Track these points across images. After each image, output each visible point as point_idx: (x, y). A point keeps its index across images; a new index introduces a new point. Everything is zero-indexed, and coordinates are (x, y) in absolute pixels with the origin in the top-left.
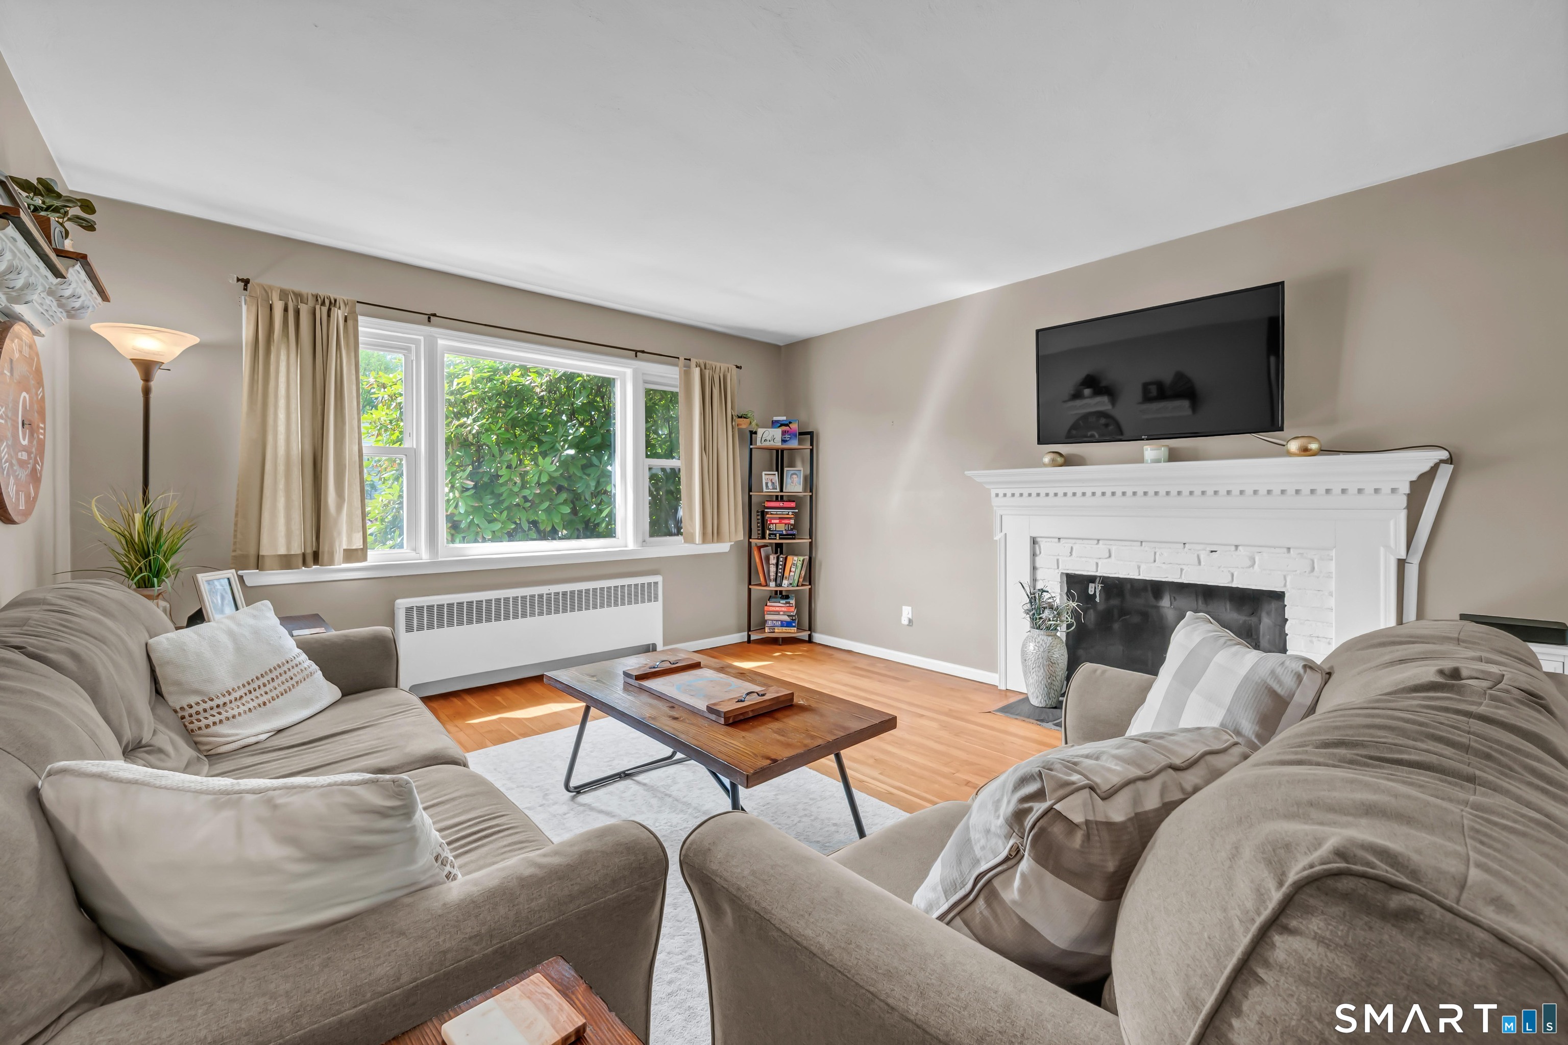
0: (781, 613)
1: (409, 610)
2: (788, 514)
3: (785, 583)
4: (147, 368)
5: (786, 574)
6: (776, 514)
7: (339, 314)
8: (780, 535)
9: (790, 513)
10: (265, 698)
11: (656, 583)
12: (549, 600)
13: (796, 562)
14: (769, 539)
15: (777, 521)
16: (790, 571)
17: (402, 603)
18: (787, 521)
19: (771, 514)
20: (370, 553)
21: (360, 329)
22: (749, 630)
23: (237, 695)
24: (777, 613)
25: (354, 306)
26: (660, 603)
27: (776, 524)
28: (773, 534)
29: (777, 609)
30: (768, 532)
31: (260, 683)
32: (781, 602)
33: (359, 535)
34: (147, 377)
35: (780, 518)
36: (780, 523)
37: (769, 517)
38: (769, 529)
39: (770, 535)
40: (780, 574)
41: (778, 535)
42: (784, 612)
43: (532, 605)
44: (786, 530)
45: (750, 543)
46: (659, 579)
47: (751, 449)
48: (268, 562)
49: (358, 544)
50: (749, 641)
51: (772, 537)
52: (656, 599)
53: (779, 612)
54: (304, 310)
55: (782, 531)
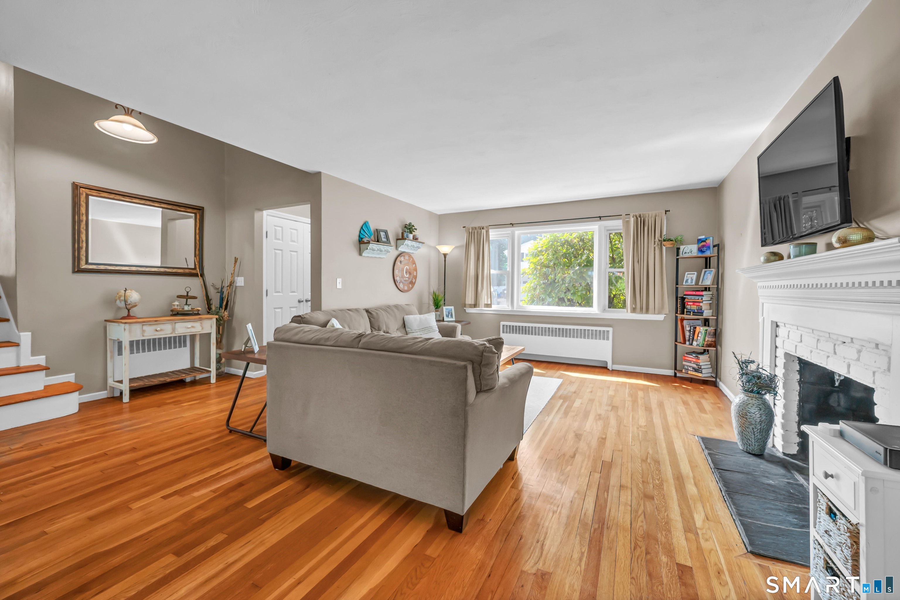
0: (692, 362)
1: (503, 326)
2: (698, 299)
3: (695, 343)
4: (445, 255)
5: (695, 338)
6: (691, 299)
7: (484, 231)
8: (693, 312)
9: (700, 299)
10: (422, 333)
11: (608, 331)
12: (552, 331)
13: (701, 331)
14: (686, 314)
15: (691, 304)
16: (698, 336)
17: (502, 323)
18: (698, 304)
19: (688, 299)
20: (493, 306)
21: (490, 234)
22: (676, 369)
23: (417, 331)
24: (690, 362)
25: (488, 228)
26: (610, 341)
27: (690, 305)
28: (689, 312)
29: (690, 359)
30: (685, 310)
31: (422, 330)
32: (693, 355)
33: (489, 300)
34: (445, 258)
35: (693, 302)
36: (693, 305)
37: (687, 301)
38: (687, 309)
39: (687, 312)
40: (691, 337)
41: (692, 312)
42: (694, 361)
43: (545, 331)
44: (697, 309)
45: (676, 317)
46: (610, 329)
47: (677, 260)
48: (467, 306)
49: (489, 303)
50: (675, 375)
51: (688, 313)
52: (608, 339)
53: (691, 361)
54: (476, 231)
55: (695, 310)
